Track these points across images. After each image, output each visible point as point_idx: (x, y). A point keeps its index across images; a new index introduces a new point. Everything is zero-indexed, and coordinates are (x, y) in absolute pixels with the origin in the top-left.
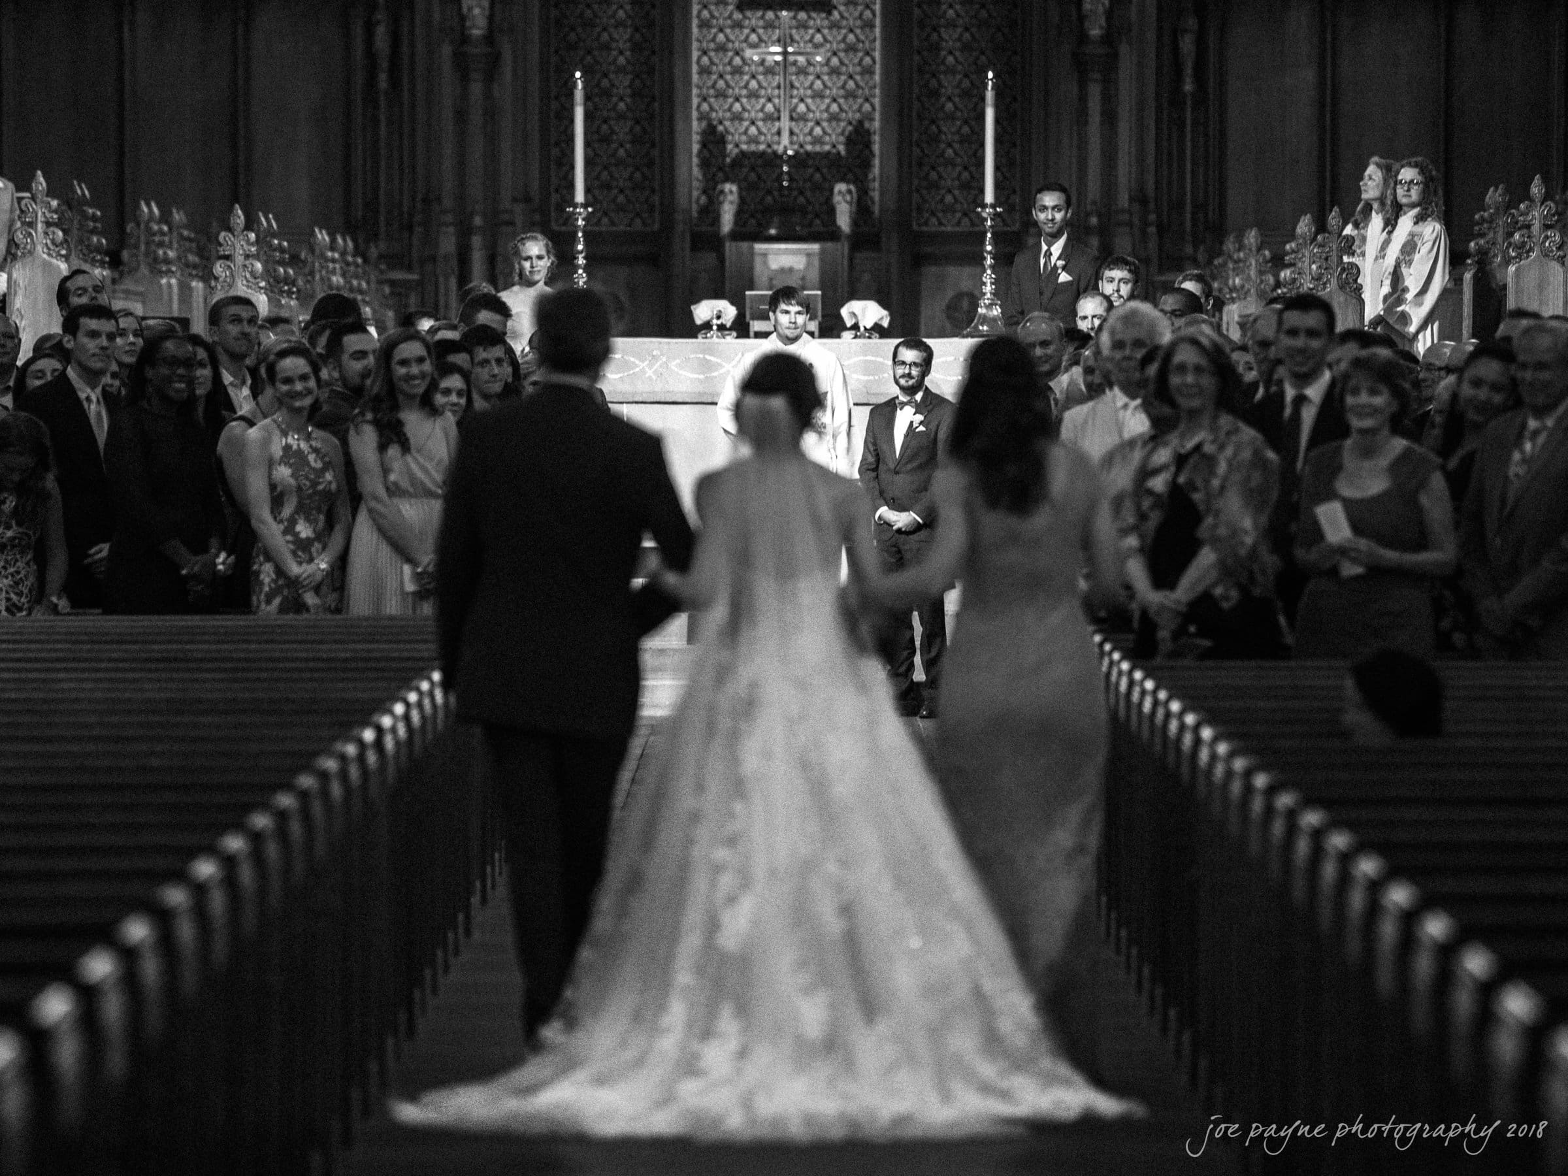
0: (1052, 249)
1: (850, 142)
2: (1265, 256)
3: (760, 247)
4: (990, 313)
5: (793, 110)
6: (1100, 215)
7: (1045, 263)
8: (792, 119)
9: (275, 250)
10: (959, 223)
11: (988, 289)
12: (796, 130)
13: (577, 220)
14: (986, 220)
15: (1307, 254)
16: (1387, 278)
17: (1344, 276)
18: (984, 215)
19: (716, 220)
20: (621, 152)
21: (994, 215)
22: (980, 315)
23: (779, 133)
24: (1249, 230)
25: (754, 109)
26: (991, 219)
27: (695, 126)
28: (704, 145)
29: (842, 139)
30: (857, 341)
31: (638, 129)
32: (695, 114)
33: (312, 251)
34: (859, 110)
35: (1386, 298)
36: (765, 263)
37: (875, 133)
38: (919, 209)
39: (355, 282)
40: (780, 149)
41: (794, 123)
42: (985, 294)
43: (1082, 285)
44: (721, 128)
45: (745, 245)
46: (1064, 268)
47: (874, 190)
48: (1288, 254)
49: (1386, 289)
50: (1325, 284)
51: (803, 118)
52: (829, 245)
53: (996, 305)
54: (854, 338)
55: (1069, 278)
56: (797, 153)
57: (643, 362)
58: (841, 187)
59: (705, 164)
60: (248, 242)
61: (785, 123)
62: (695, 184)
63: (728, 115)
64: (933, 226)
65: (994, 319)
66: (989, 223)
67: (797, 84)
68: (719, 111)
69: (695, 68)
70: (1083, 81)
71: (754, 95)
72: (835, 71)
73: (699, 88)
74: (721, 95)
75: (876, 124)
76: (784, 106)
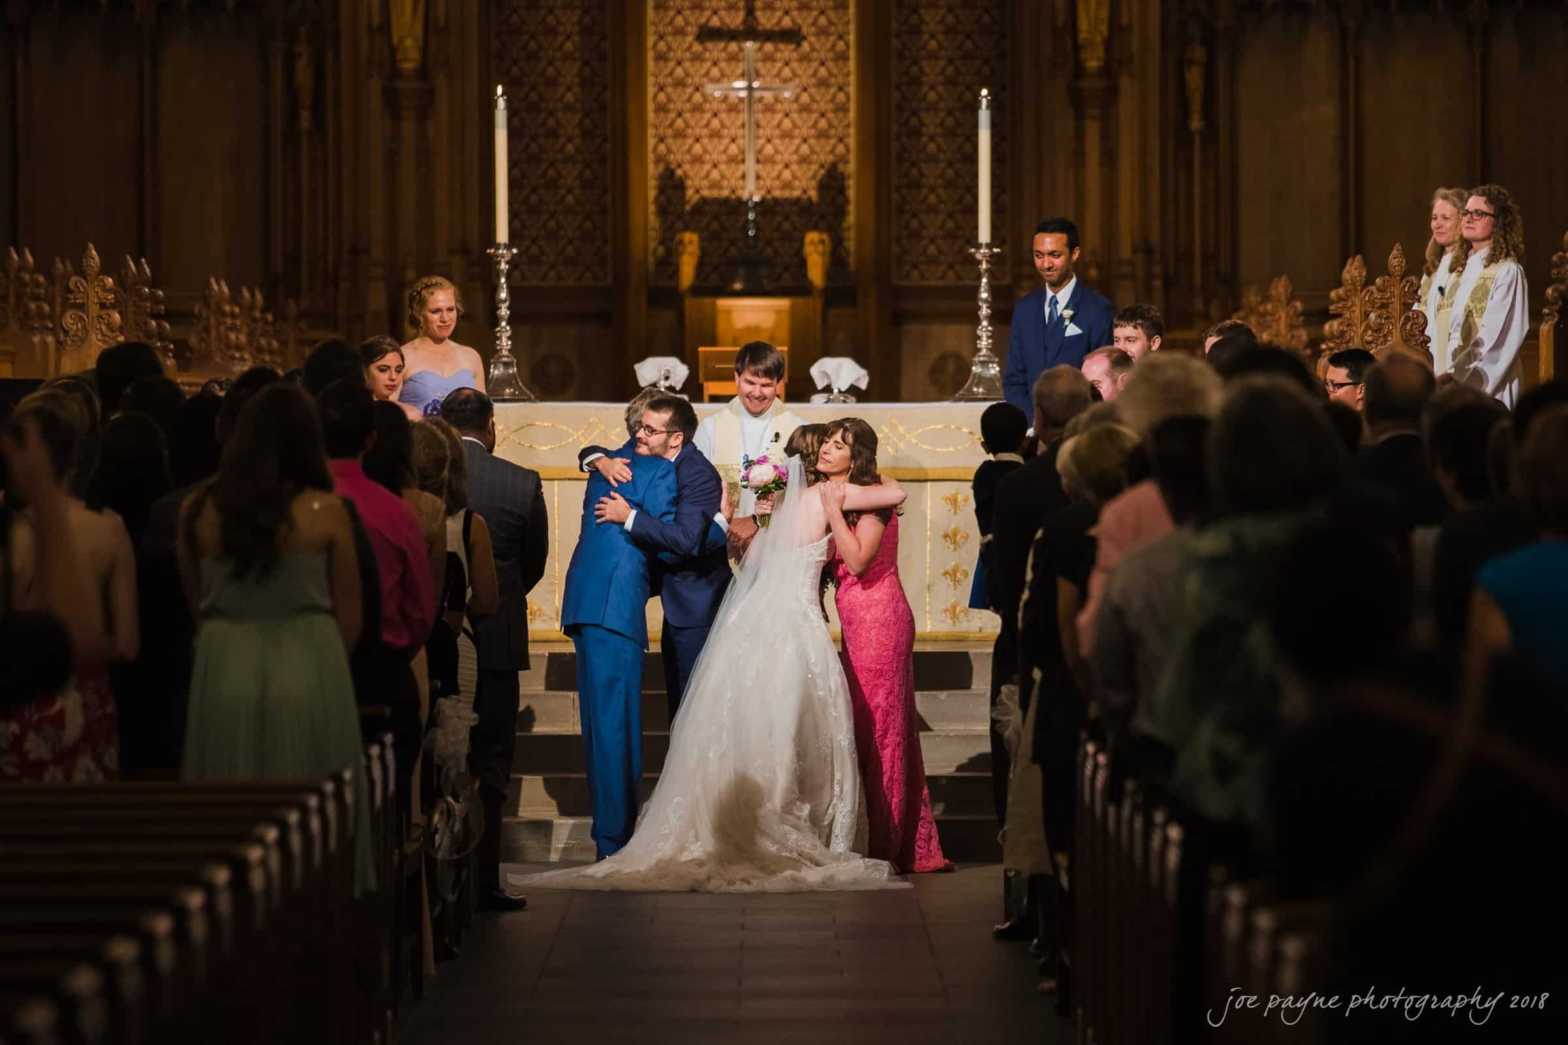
0: (1058, 296)
1: (822, 187)
2: (1296, 308)
3: (723, 303)
4: (986, 372)
5: (760, 152)
6: (1100, 267)
7: (1051, 313)
8: (758, 161)
9: (145, 299)
10: (943, 277)
11: (984, 343)
12: (763, 174)
13: (499, 263)
14: (980, 262)
15: (1357, 302)
16: (1455, 330)
17: (1408, 327)
18: (979, 257)
19: (675, 273)
20: (570, 199)
21: (991, 256)
22: (976, 374)
23: (743, 177)
24: (1276, 279)
25: (716, 150)
26: (987, 262)
27: (653, 170)
28: (662, 190)
29: (813, 183)
30: (830, 405)
31: (588, 173)
32: (651, 157)
33: (208, 305)
34: (832, 151)
35: (1455, 355)
36: (729, 320)
37: (849, 177)
38: (899, 262)
39: (263, 342)
40: (745, 195)
41: (760, 166)
42: (979, 350)
43: (1094, 340)
44: (679, 172)
45: (707, 301)
46: (1072, 319)
47: (849, 239)
48: (1333, 302)
49: (1456, 341)
50: (1385, 336)
51: (771, 161)
52: (800, 301)
53: (993, 362)
54: (827, 402)
55: (1079, 331)
56: (763, 200)
57: (577, 431)
58: (812, 237)
59: (662, 211)
60: (104, 289)
61: (750, 166)
62: (652, 234)
63: (688, 157)
64: (914, 280)
65: (991, 379)
66: (984, 267)
67: (763, 123)
68: (678, 152)
69: (651, 106)
70: (1080, 117)
71: (716, 135)
72: (805, 109)
73: (656, 127)
74: (680, 135)
75: (851, 167)
76: (749, 147)
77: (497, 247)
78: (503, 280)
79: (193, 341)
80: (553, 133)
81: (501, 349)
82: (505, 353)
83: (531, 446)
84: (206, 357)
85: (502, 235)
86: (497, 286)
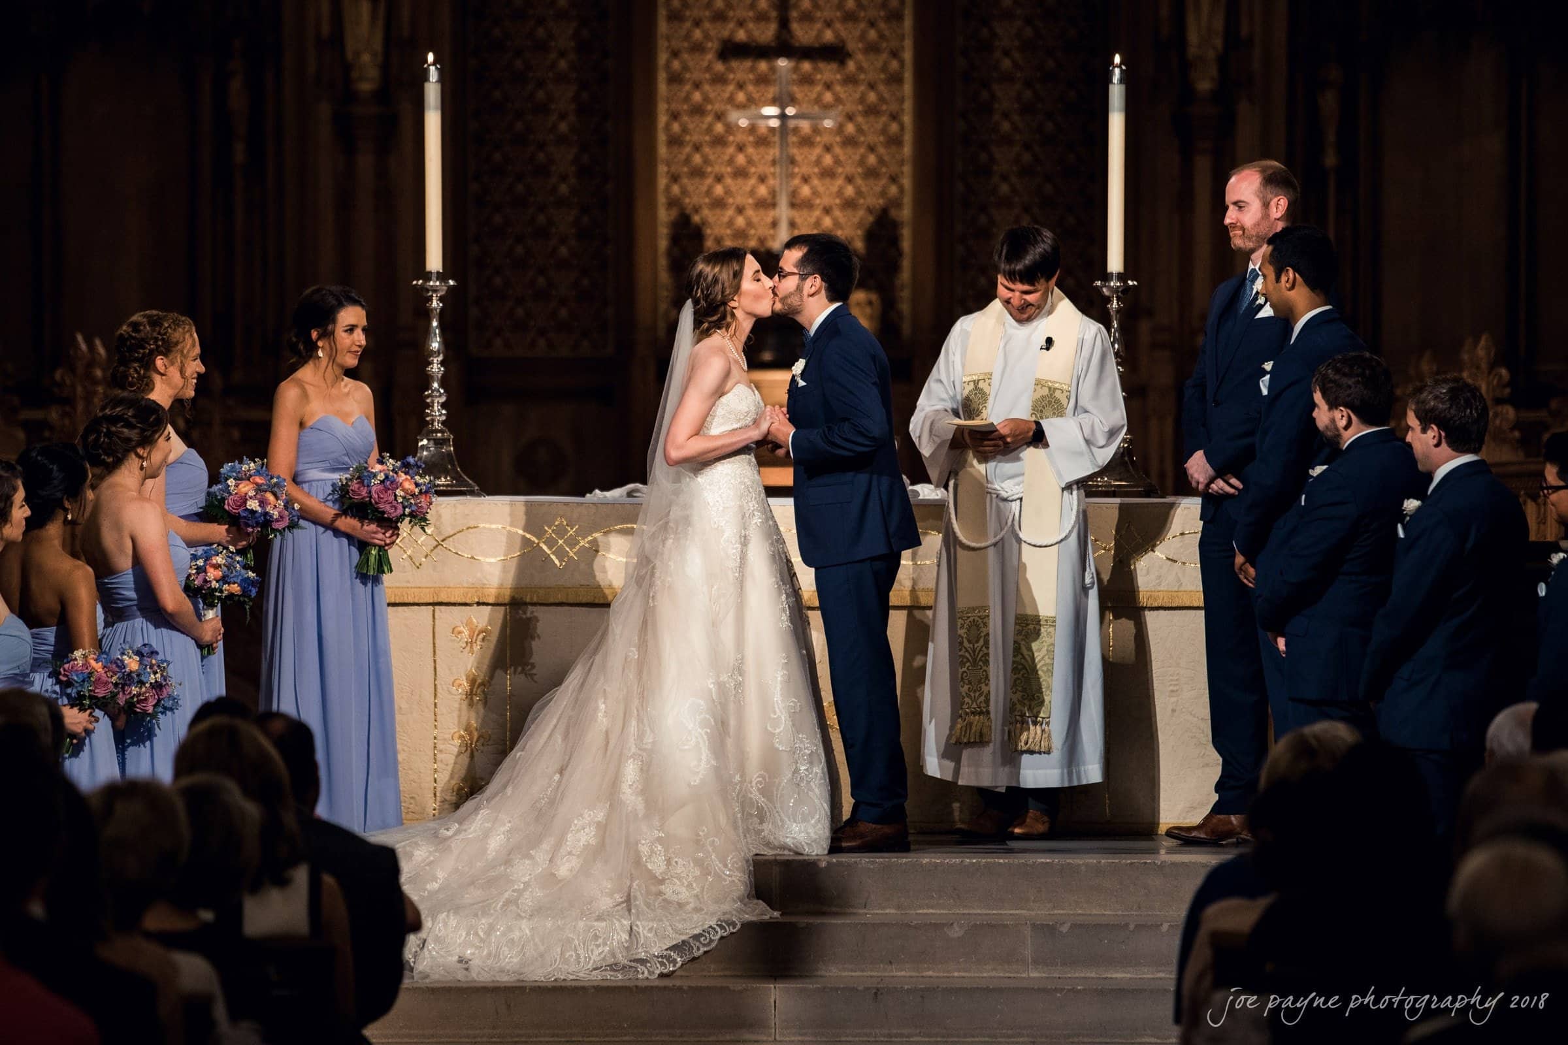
1: (871, 236)
5: (794, 194)
8: (793, 205)
12: (798, 220)
13: (430, 299)
18: (1107, 292)
20: (563, 250)
23: (774, 224)
25: (741, 191)
26: (1119, 299)
27: (664, 215)
28: (675, 240)
29: (859, 232)
31: (585, 219)
32: (662, 200)
34: (883, 193)
37: (903, 225)
41: (794, 211)
44: (696, 218)
47: (903, 300)
51: (807, 205)
58: (858, 298)
59: (676, 267)
61: (783, 212)
62: (663, 294)
63: (706, 200)
66: (1115, 304)
67: (799, 158)
68: (696, 194)
69: (662, 138)
70: (1187, 153)
71: (741, 173)
72: (849, 142)
73: (668, 165)
74: (698, 173)
75: (906, 213)
76: (781, 189)
77: (427, 276)
78: (435, 324)
81: (433, 421)
82: (437, 426)
83: (473, 558)
85: (434, 260)
86: (427, 332)
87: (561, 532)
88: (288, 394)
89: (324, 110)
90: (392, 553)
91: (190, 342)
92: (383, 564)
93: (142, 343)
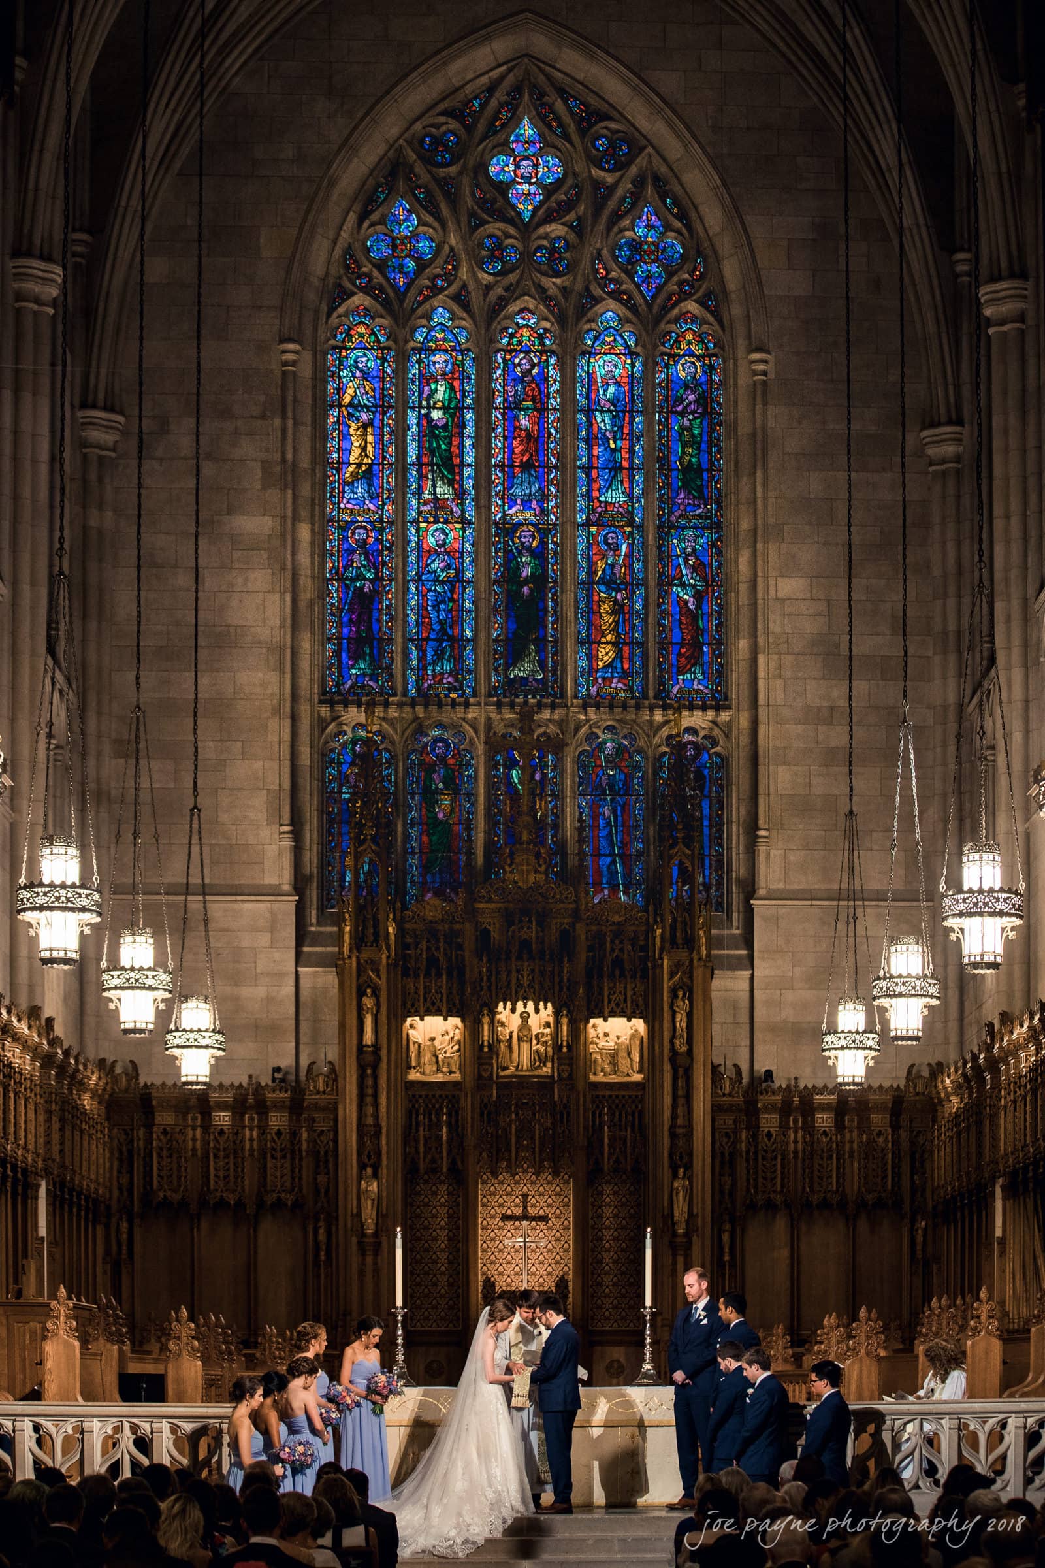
1: (557, 1286)
5: (529, 1270)
11: (647, 1357)
12: (531, 1280)
13: (398, 1316)
14: (646, 1316)
15: (833, 1336)
18: (645, 1313)
20: (443, 1291)
21: (652, 1313)
22: (643, 1373)
23: (522, 1281)
25: (509, 1269)
26: (650, 1315)
27: (481, 1278)
28: (484, 1287)
31: (451, 1279)
32: (480, 1272)
33: (265, 1338)
34: (562, 1270)
37: (570, 1281)
38: (593, 1319)
41: (529, 1276)
42: (645, 1360)
44: (493, 1279)
51: (534, 1274)
59: (485, 1297)
60: (190, 1329)
61: (525, 1277)
63: (497, 1272)
64: (599, 1327)
65: (652, 1375)
66: (648, 1318)
67: (531, 1257)
68: (492, 1270)
69: (480, 1250)
70: (674, 1256)
71: (509, 1262)
72: (549, 1251)
73: (482, 1259)
74: (493, 1263)
75: (571, 1277)
76: (525, 1268)
77: (397, 1308)
78: (400, 1325)
79: (258, 1355)
80: (435, 1262)
81: (399, 1360)
82: (400, 1362)
84: (264, 1362)
85: (399, 1302)
86: (396, 1328)
87: (446, 1400)
88: (349, 1352)
89: (354, 1240)
90: (385, 1407)
91: (323, 1334)
92: (382, 1411)
93: (308, 1334)
